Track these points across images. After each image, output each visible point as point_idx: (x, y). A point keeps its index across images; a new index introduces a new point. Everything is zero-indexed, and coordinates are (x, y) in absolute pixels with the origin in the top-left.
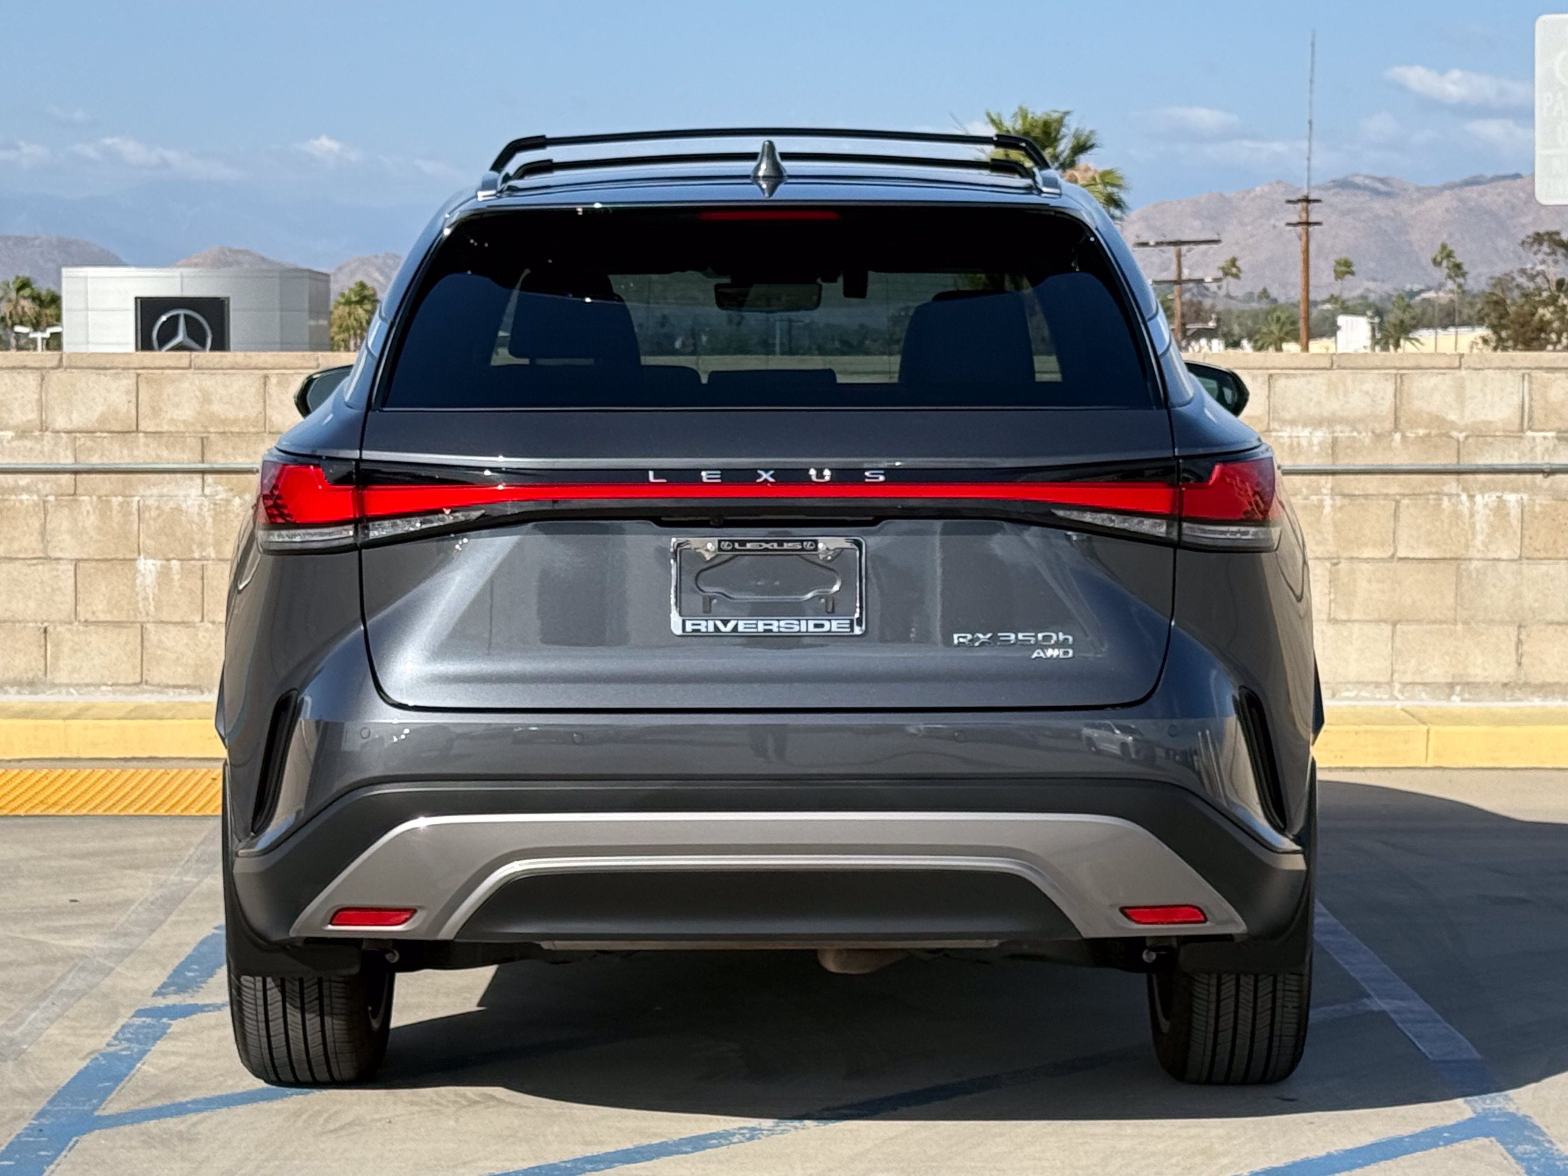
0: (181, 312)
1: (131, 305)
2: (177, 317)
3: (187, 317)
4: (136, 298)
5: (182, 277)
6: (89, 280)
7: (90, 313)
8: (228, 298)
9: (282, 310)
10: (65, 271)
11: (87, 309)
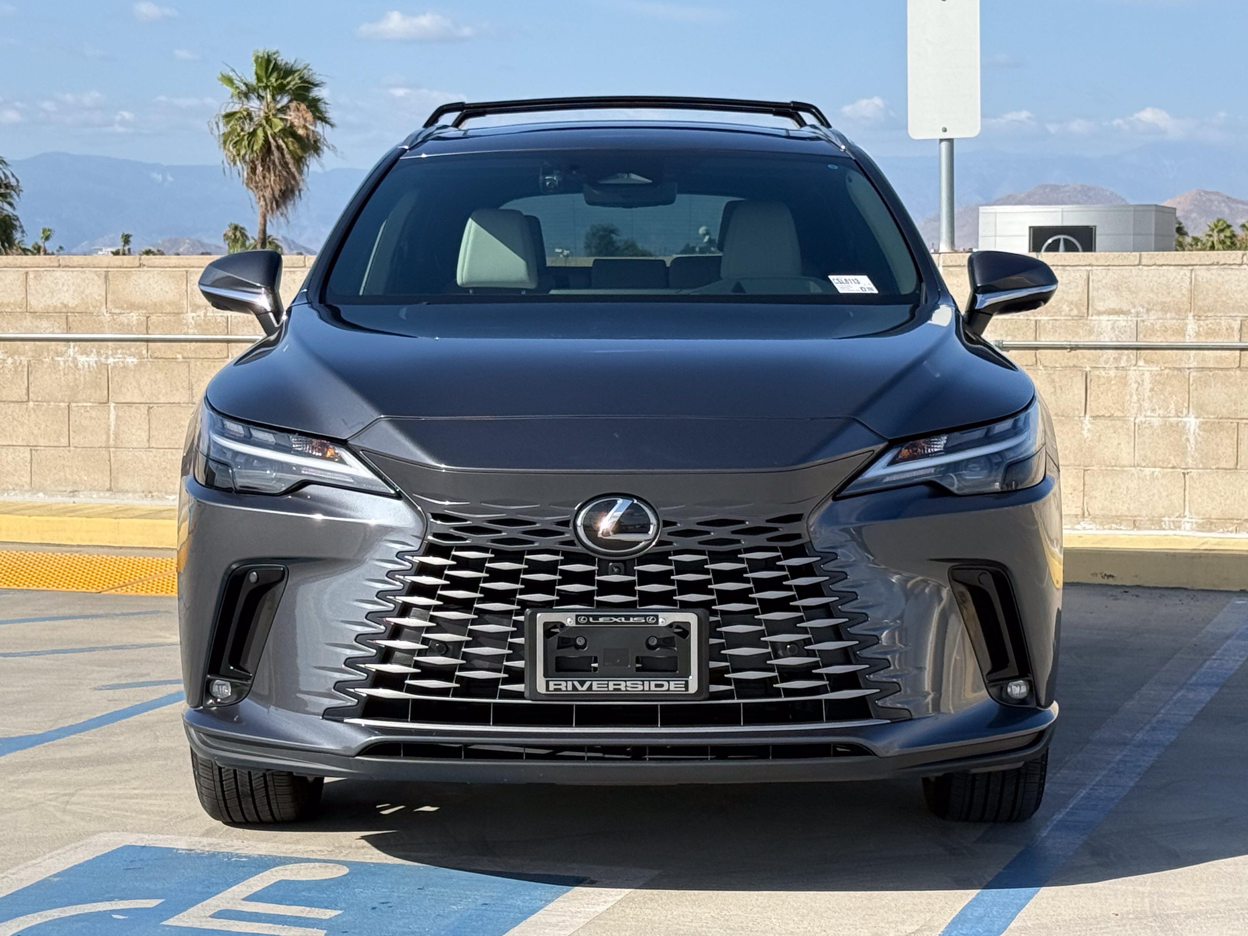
0: (1062, 237)
1: (1027, 232)
2: (1059, 240)
3: (1065, 240)
4: (1030, 227)
5: (1062, 212)
6: (998, 215)
7: (997, 238)
8: (1095, 227)
9: (1134, 235)
10: (982, 209)
11: (996, 236)
